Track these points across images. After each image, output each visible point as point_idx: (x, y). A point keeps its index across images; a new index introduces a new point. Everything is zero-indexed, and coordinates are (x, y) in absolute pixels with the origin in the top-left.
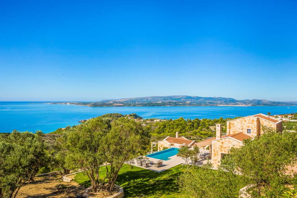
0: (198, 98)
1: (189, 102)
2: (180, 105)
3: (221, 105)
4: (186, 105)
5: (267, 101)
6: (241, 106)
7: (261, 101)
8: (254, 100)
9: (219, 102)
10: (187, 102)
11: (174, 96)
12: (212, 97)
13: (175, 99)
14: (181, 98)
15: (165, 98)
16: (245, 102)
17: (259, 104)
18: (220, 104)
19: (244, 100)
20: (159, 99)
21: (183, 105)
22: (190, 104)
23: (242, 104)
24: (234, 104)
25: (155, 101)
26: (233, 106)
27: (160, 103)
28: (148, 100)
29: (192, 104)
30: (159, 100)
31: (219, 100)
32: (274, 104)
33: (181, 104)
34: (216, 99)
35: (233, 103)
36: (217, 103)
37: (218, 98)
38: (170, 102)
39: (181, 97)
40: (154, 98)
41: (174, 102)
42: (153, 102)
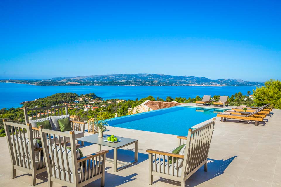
0: (168, 77)
1: (157, 81)
2: (147, 84)
3: (194, 85)
4: (154, 84)
5: (242, 81)
6: (214, 86)
7: (236, 80)
8: (229, 80)
9: (191, 82)
10: (155, 81)
11: (140, 74)
12: (183, 76)
13: (140, 78)
14: (148, 77)
15: (129, 76)
16: (219, 82)
17: (234, 84)
18: (191, 83)
19: (218, 80)
20: (123, 77)
21: (151, 84)
22: (158, 83)
23: (216, 84)
24: (208, 84)
25: (117, 80)
26: (206, 86)
27: (123, 82)
28: (109, 78)
29: (161, 84)
30: (122, 79)
31: (191, 79)
32: (249, 85)
33: (149, 84)
34: (188, 78)
35: (206, 82)
36: (188, 83)
37: (190, 78)
38: (135, 81)
39: (148, 75)
40: (116, 76)
41: (140, 80)
42: (115, 80)
